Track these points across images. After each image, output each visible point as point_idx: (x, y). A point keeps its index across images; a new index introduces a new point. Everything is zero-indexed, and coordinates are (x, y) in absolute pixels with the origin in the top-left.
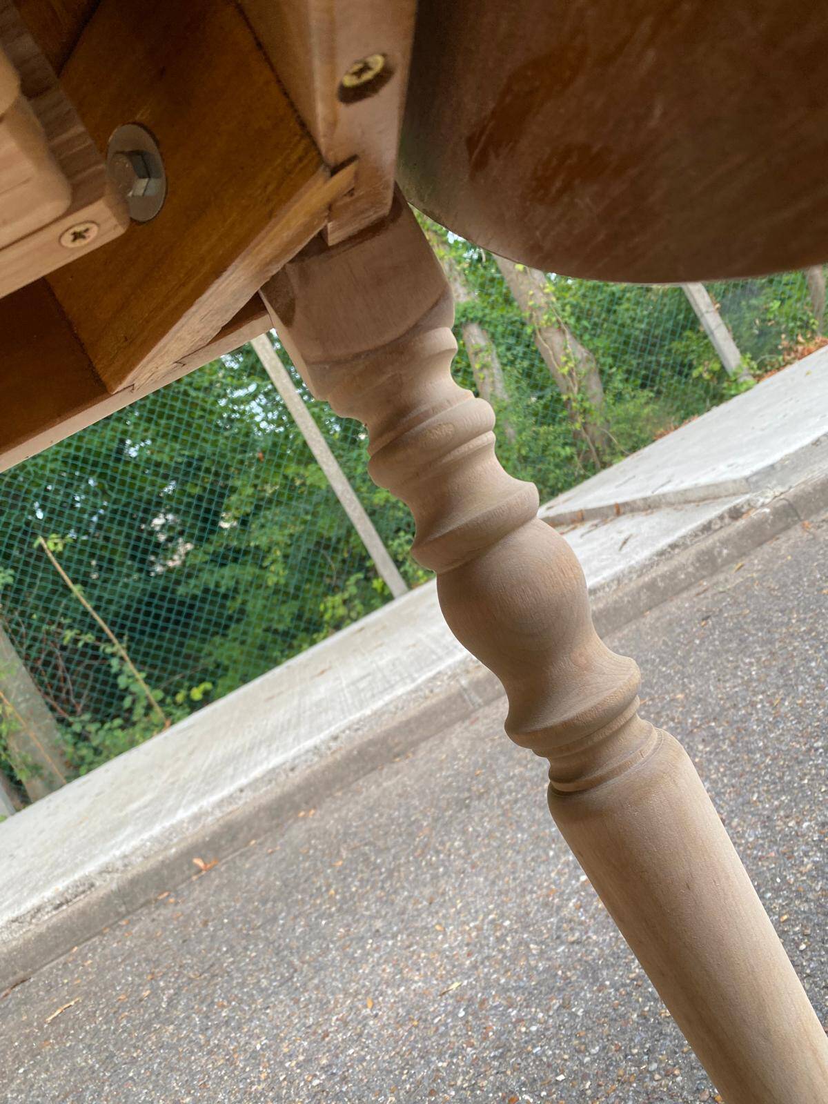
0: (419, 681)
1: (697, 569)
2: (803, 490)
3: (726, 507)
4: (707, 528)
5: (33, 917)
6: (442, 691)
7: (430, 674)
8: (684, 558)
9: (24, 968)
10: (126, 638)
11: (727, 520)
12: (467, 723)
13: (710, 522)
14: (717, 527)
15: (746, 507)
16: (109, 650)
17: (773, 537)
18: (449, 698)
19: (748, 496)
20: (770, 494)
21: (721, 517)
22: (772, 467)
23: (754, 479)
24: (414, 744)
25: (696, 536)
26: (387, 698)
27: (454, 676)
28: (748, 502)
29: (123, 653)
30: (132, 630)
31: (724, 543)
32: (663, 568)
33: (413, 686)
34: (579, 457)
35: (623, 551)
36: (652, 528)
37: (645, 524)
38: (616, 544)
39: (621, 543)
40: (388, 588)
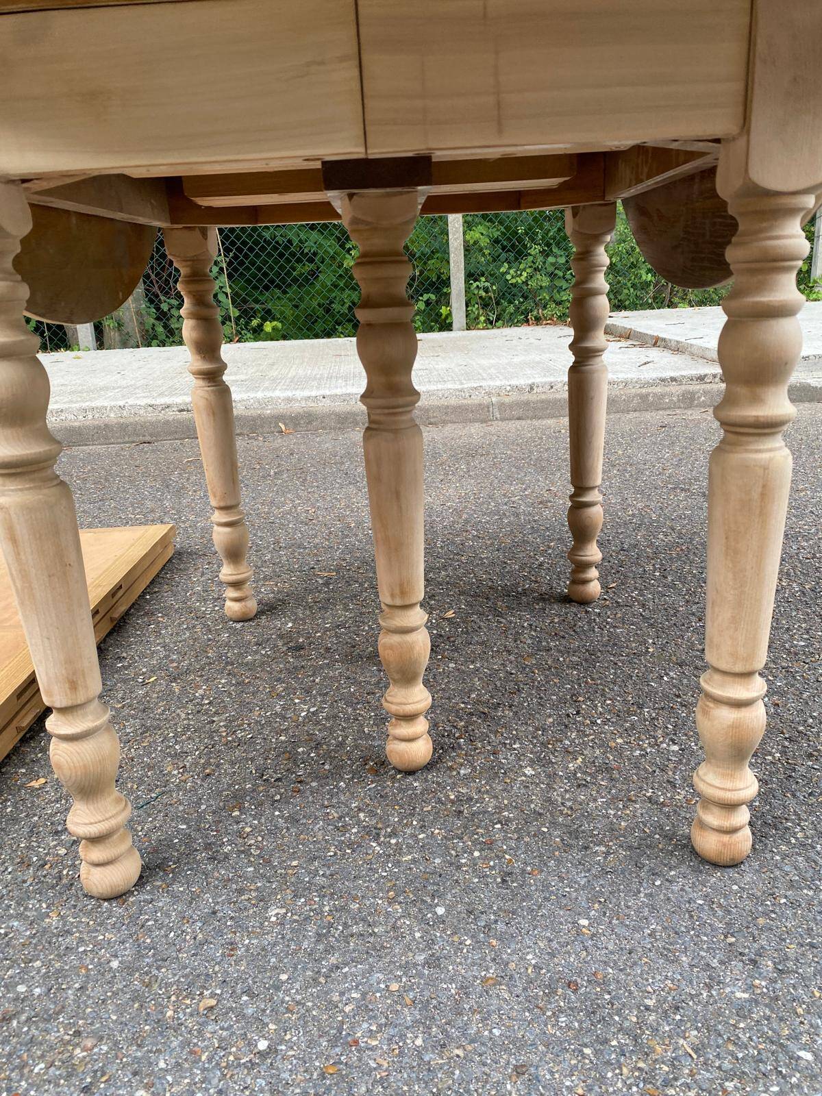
0: (466, 386)
1: (679, 400)
4: (701, 378)
5: (163, 409)
6: (476, 399)
7: (475, 385)
8: (675, 389)
9: (151, 435)
10: (231, 254)
11: (717, 380)
12: (484, 425)
13: (706, 375)
14: (709, 381)
18: (480, 405)
24: (444, 422)
25: (692, 380)
26: (440, 387)
27: (489, 394)
29: (224, 266)
30: (239, 250)
31: (705, 393)
32: (658, 390)
33: (460, 387)
34: (654, 287)
35: (640, 368)
36: (669, 363)
37: (667, 359)
38: (639, 362)
39: (642, 363)
40: (452, 318)
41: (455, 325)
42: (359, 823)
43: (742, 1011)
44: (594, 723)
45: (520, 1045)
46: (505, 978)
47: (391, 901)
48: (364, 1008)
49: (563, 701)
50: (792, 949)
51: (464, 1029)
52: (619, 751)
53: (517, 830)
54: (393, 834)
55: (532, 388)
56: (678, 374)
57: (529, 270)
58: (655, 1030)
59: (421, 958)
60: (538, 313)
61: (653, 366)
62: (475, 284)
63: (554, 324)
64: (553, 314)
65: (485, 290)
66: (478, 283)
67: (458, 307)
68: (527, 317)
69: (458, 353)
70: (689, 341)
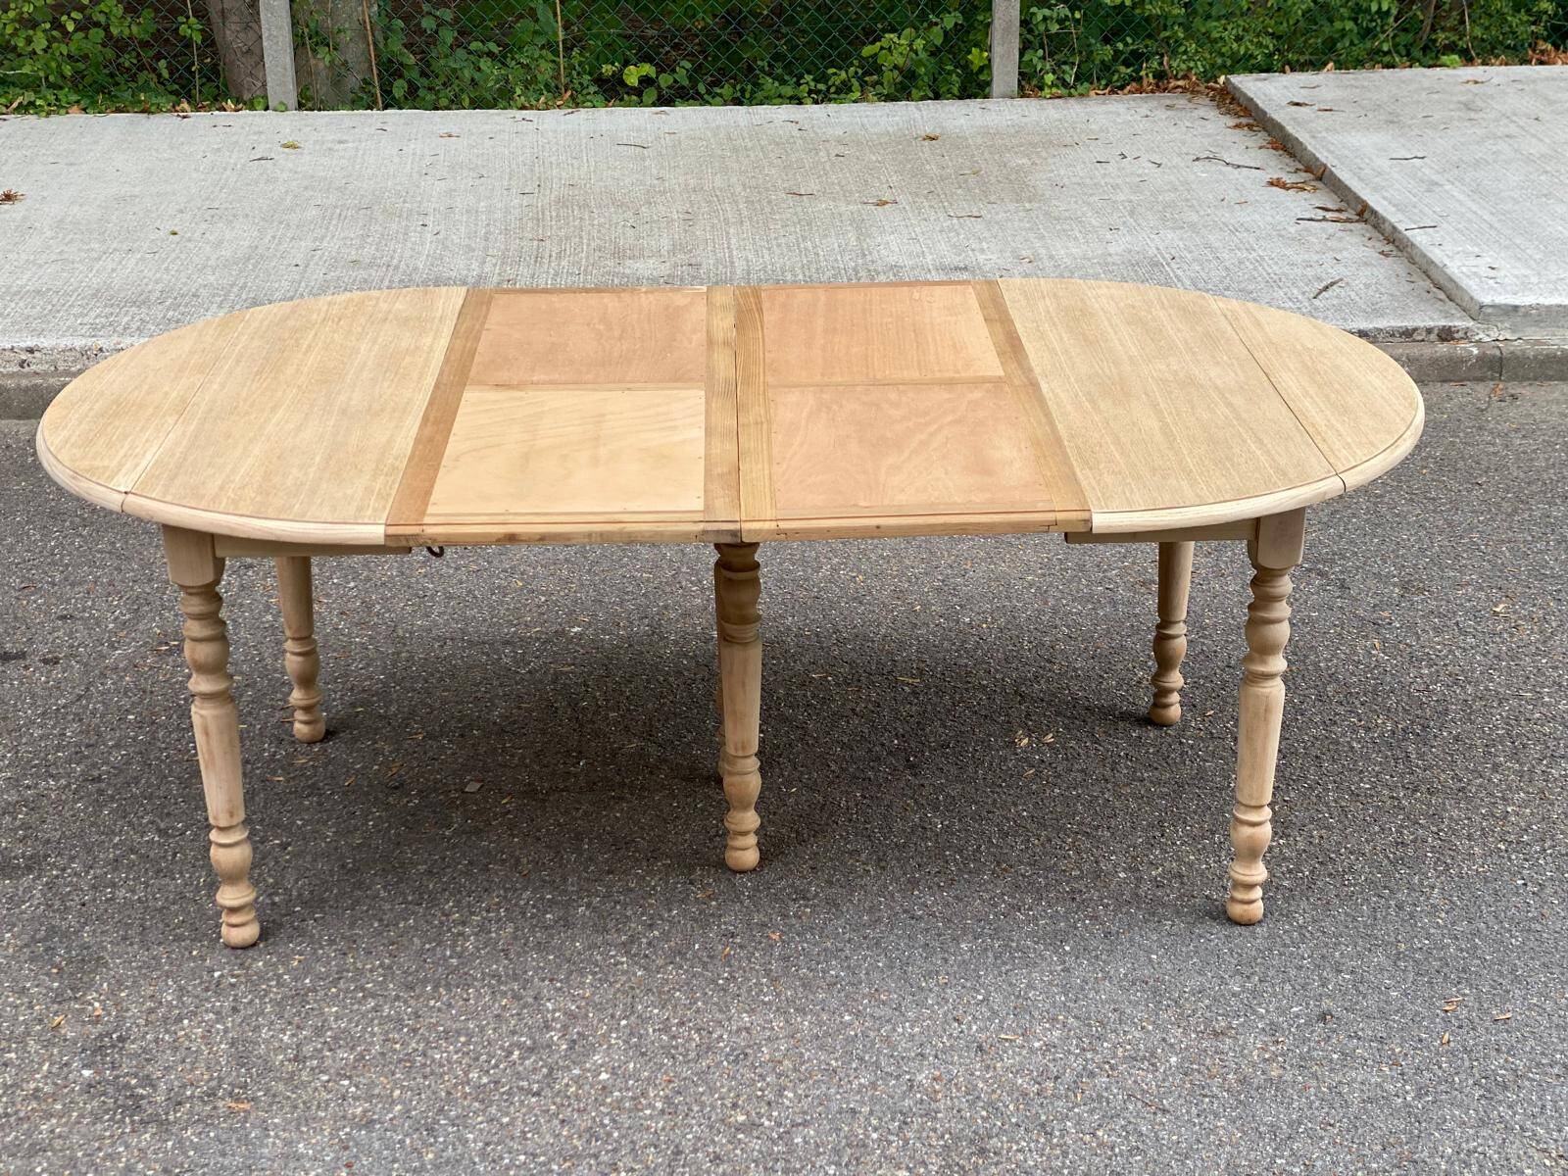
2: (1523, 351)
3: (1443, 323)
4: (1408, 333)
11: (1433, 337)
13: (1415, 330)
14: (1420, 338)
15: (1461, 334)
17: (1461, 381)
19: (1471, 324)
20: (1494, 334)
21: (1429, 331)
22: (1516, 308)
23: (1490, 310)
25: (1393, 335)
28: (1466, 331)
34: (1396, 20)
35: (1316, 302)
36: (1367, 286)
37: (1366, 272)
38: (1319, 279)
39: (1324, 284)
40: (990, 74)
41: (997, 86)
44: (1174, 844)
45: (1116, 1002)
46: (1108, 978)
49: (1151, 825)
50: (1272, 973)
51: (1086, 996)
53: (1114, 911)
56: (1371, 326)
58: (1187, 999)
59: (1059, 968)
60: (1161, 64)
61: (1338, 297)
62: (1040, 13)
63: (1192, 91)
64: (1190, 69)
65: (1061, 21)
66: (1047, 12)
67: (1004, 54)
68: (1137, 71)
69: (1012, 207)
70: (1408, 234)
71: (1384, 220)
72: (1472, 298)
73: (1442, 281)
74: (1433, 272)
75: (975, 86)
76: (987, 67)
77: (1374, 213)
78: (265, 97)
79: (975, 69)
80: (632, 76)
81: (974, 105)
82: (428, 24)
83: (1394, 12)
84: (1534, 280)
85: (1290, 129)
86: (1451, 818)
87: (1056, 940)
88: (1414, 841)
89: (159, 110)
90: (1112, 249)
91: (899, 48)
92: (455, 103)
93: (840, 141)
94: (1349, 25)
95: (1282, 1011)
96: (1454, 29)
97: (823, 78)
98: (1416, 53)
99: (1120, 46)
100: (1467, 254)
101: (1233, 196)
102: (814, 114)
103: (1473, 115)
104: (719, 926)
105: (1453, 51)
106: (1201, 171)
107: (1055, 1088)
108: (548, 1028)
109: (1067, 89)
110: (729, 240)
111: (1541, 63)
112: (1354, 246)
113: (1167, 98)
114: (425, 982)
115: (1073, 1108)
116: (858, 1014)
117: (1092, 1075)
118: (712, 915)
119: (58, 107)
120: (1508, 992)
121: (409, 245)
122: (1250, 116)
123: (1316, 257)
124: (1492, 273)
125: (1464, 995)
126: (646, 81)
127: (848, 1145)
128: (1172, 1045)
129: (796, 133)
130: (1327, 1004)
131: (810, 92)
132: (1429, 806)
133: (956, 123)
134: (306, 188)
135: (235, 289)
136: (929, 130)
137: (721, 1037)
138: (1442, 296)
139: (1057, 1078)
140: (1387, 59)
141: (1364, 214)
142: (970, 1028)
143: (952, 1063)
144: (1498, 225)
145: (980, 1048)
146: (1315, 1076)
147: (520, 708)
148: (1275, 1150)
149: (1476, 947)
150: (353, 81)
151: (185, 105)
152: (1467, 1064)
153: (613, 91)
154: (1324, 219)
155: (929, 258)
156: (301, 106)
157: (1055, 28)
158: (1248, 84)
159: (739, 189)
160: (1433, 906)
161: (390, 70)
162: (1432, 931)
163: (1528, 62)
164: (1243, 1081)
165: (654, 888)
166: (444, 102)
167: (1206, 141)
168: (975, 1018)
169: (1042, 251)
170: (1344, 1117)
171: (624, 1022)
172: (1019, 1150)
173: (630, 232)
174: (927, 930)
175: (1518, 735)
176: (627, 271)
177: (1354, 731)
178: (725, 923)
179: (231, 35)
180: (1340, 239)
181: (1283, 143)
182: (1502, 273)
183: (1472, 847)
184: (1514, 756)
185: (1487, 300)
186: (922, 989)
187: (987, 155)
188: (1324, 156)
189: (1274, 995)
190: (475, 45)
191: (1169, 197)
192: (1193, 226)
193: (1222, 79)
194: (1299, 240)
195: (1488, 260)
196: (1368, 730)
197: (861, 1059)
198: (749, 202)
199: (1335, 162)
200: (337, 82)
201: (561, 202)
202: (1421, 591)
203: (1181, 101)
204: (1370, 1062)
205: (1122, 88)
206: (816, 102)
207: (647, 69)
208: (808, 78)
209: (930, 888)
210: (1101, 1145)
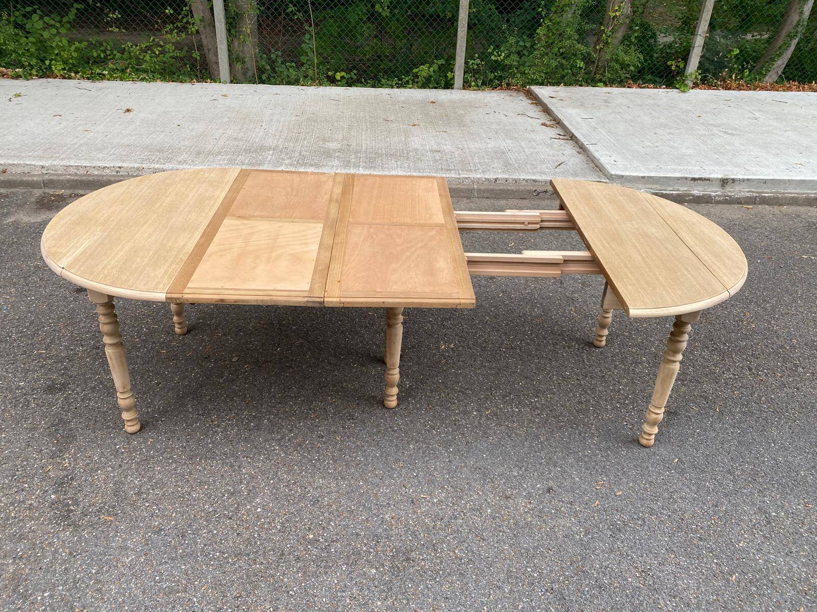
0: (461, 176)
6: (466, 185)
7: (466, 176)
12: (468, 201)
16: (307, 28)
18: (468, 189)
19: (607, 181)
22: (623, 176)
26: (448, 175)
27: (473, 182)
29: (314, 34)
33: (458, 176)
34: (584, 71)
35: (556, 170)
36: (573, 165)
37: (573, 159)
38: (557, 161)
39: (559, 163)
40: (454, 81)
41: (456, 86)
42: (429, 424)
43: (515, 477)
44: (495, 399)
45: (468, 479)
46: (466, 466)
47: (440, 446)
48: (435, 469)
49: (487, 389)
50: (530, 466)
51: (457, 475)
52: (501, 409)
53: (471, 431)
54: (438, 428)
55: (496, 181)
57: (506, 52)
58: (496, 479)
59: (447, 460)
60: (509, 81)
61: (563, 168)
62: (471, 62)
63: (518, 90)
64: (518, 83)
65: (477, 65)
66: (473, 62)
67: (459, 76)
68: (501, 83)
69: (457, 128)
70: (587, 146)
71: (579, 140)
72: (608, 172)
73: (598, 164)
74: (596, 161)
75: (449, 85)
76: (453, 78)
77: (576, 137)
78: (220, 79)
79: (449, 79)
80: (338, 76)
81: (448, 91)
82: (273, 56)
83: (584, 68)
84: (629, 166)
85: (549, 106)
86: (599, 390)
87: (447, 444)
88: (586, 401)
89: (185, 81)
90: (489, 146)
91: (424, 70)
92: (281, 83)
93: (403, 102)
94: (570, 71)
95: (533, 487)
96: (602, 74)
97: (401, 80)
98: (589, 81)
99: (496, 74)
100: (607, 155)
101: (530, 128)
102: (396, 91)
103: (608, 104)
104: (317, 432)
105: (601, 82)
106: (520, 119)
107: (441, 525)
108: (241, 483)
109: (478, 88)
110: (362, 136)
111: (629, 87)
112: (569, 149)
113: (510, 92)
114: (196, 456)
115: (447, 536)
116: (366, 481)
117: (456, 518)
118: (316, 426)
119: (154, 79)
120: (621, 479)
121: (255, 133)
122: (536, 100)
123: (556, 152)
124: (615, 163)
125: (604, 481)
126: (342, 77)
127: (353, 553)
128: (489, 503)
129: (389, 98)
130: (551, 483)
131: (396, 84)
132: (591, 384)
133: (442, 97)
134: (226, 111)
135: (193, 147)
136: (432, 100)
137: (309, 491)
138: (597, 169)
139: (442, 519)
140: (580, 83)
141: (572, 137)
142: (409, 491)
143: (401, 509)
144: (616, 144)
145: (412, 501)
146: (544, 521)
147: (260, 323)
148: (527, 563)
149: (608, 455)
150: (250, 74)
151: (195, 80)
152: (605, 517)
153: (333, 81)
154: (559, 139)
155: (428, 146)
156: (232, 82)
157: (475, 67)
158: (536, 89)
159: (368, 117)
160: (593, 434)
161: (261, 71)
162: (592, 446)
163: (624, 87)
164: (516, 524)
165: (295, 412)
166: (278, 82)
167: (522, 108)
168: (412, 485)
169: (466, 146)
170: (555, 545)
171: (272, 482)
172: (423, 559)
173: (329, 131)
174: (398, 438)
175: (624, 352)
176: (326, 147)
177: (564, 348)
178: (320, 430)
179: (211, 56)
180: (565, 146)
181: (547, 110)
182: (619, 163)
183: (607, 405)
184: (622, 362)
185: (613, 173)
186: (392, 468)
187: (451, 109)
188: (560, 116)
189: (530, 478)
190: (288, 64)
191: (509, 127)
192: (516, 139)
193: (528, 87)
194: (550, 146)
195: (613, 158)
196: (569, 347)
197: (364, 506)
198: (371, 122)
199: (564, 118)
200: (244, 74)
201: (309, 119)
202: (589, 286)
203: (514, 94)
204: (567, 515)
205: (496, 88)
206: (398, 87)
207: (343, 74)
208: (396, 79)
209: (401, 416)
210: (456, 557)
